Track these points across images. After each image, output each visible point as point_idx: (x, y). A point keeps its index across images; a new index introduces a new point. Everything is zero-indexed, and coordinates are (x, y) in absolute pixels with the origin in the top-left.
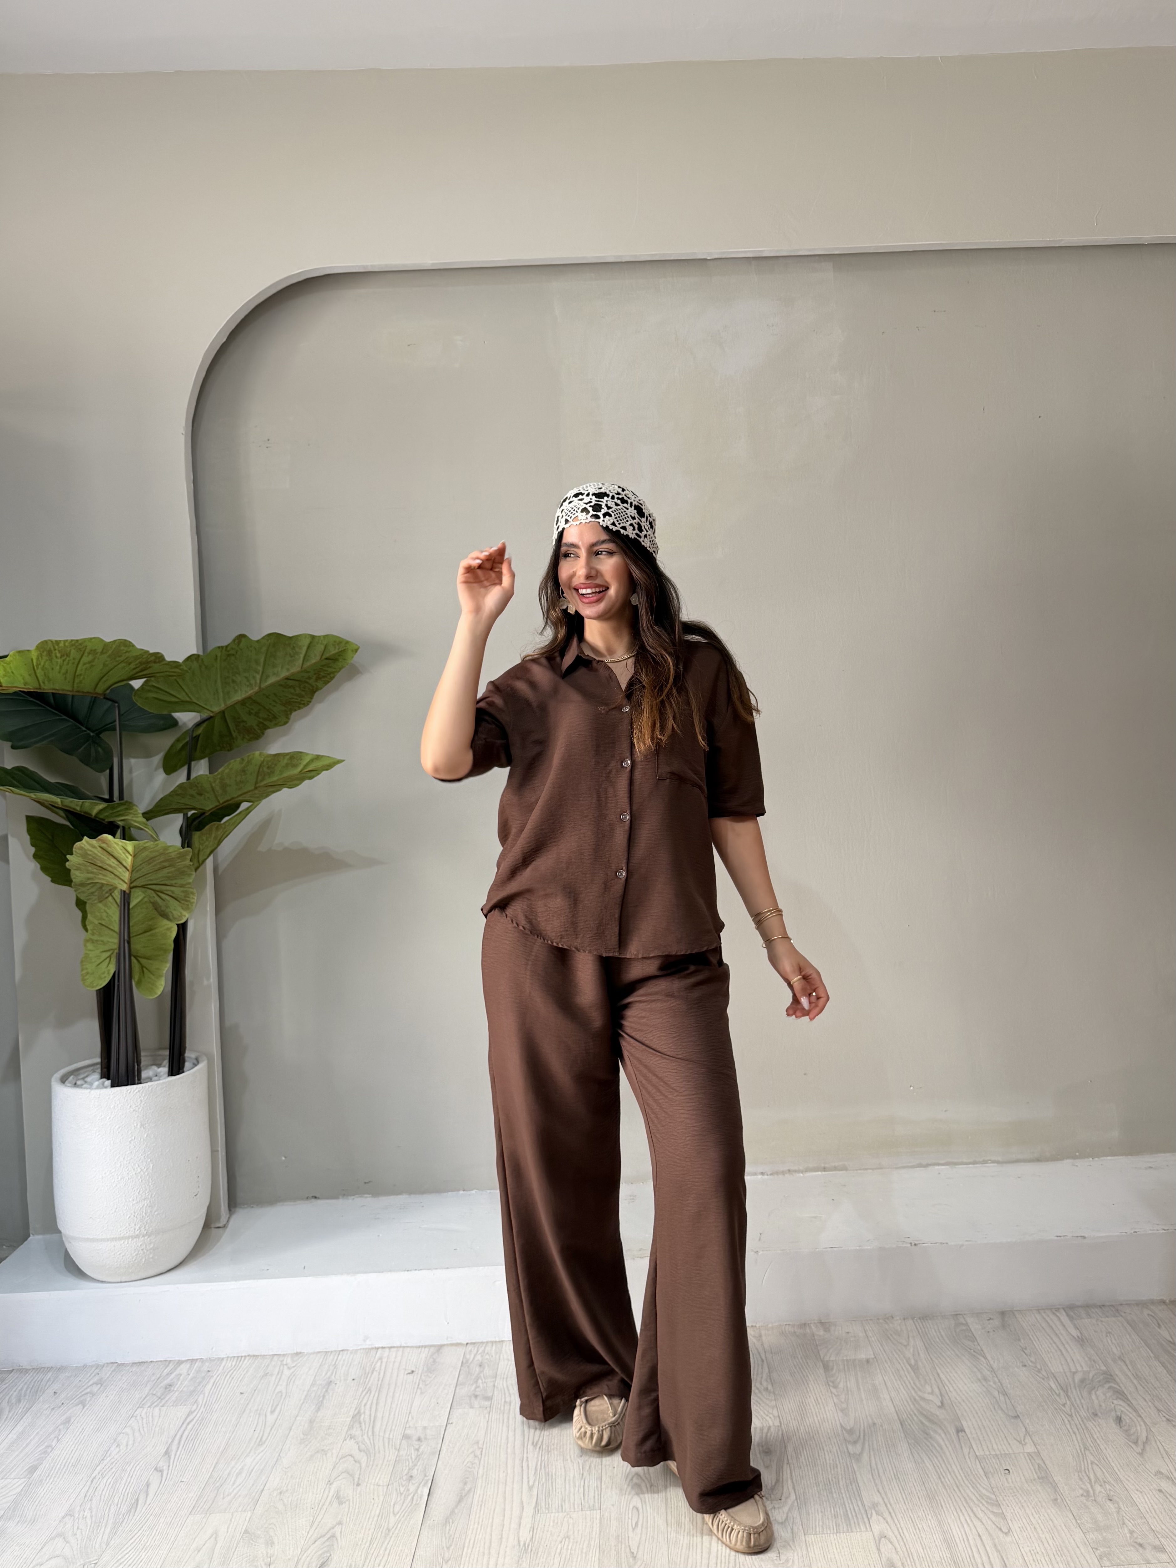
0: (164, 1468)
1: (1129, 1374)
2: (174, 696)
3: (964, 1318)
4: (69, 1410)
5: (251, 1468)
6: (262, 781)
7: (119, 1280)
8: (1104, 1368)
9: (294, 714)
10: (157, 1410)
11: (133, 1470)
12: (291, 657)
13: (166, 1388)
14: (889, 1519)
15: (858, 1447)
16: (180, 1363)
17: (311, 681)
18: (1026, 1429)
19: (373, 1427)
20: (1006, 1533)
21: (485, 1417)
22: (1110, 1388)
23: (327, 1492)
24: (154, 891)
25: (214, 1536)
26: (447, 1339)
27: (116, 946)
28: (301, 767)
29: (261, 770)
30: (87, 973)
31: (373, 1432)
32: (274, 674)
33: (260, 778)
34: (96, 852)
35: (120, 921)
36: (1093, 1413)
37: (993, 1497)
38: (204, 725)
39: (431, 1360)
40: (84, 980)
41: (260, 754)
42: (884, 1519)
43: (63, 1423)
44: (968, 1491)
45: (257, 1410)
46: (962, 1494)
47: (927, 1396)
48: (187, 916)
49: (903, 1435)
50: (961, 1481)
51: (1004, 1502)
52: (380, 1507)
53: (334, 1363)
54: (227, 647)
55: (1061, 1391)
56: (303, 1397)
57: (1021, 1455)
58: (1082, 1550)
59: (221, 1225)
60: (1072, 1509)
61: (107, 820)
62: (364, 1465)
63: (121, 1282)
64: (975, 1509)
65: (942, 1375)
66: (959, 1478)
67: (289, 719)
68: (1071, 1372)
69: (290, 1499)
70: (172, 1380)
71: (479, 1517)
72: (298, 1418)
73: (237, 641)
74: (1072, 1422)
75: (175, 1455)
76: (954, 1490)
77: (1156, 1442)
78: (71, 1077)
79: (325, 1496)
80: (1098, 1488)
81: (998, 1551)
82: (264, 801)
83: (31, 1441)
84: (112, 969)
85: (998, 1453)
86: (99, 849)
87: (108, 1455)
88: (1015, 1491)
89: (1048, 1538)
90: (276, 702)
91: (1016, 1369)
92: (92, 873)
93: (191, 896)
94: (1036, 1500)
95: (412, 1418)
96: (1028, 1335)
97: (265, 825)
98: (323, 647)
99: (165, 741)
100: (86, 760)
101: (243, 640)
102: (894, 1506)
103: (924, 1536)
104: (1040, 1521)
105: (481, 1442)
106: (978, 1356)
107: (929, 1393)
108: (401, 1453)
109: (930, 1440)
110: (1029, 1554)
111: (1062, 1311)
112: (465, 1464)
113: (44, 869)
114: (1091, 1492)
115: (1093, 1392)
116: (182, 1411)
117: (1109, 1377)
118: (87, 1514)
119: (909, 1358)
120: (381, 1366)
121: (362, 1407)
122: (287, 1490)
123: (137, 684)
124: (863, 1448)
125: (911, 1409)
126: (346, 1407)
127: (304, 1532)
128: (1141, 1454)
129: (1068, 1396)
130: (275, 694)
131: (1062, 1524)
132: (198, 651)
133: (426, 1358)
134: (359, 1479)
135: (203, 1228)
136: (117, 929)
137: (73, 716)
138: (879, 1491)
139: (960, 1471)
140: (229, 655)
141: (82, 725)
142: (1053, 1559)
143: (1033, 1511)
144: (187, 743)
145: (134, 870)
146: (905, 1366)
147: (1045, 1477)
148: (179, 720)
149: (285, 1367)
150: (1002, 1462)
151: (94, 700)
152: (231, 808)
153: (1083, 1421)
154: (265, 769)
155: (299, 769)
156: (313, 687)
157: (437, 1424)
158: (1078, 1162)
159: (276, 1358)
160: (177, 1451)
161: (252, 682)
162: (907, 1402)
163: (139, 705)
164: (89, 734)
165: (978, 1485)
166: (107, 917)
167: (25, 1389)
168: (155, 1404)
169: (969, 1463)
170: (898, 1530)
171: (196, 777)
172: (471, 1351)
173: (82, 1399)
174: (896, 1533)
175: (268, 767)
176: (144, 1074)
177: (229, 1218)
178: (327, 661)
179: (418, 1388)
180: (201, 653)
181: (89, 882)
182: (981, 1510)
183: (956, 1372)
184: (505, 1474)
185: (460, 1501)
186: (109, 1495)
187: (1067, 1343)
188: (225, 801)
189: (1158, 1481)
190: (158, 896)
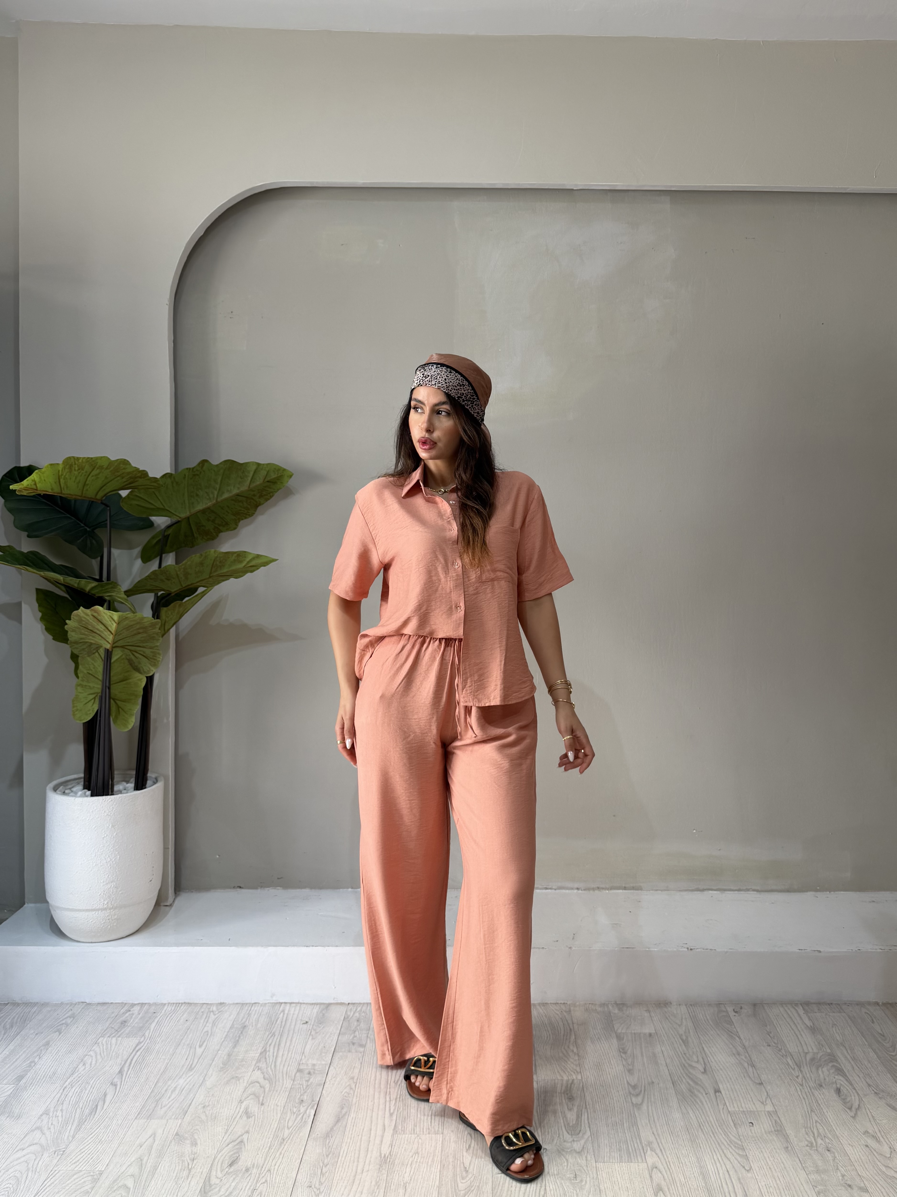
0: (119, 1083)
1: (848, 1057)
2: (152, 504)
3: (725, 1007)
4: (48, 1036)
5: (183, 1087)
6: (215, 571)
7: (90, 941)
8: (829, 1051)
9: (241, 522)
10: (114, 1039)
11: (94, 1083)
12: (241, 478)
13: (122, 1023)
14: (660, 1154)
15: (640, 1099)
16: (133, 1005)
17: (256, 499)
18: (767, 1093)
19: (275, 1062)
20: (748, 1171)
21: (359, 1059)
22: (833, 1066)
23: (238, 1108)
24: (130, 650)
25: (153, 1136)
26: (334, 999)
27: (99, 691)
28: (245, 563)
29: (215, 563)
30: (77, 710)
31: (275, 1066)
32: (228, 491)
33: (213, 569)
34: (88, 619)
35: (104, 672)
36: (819, 1085)
37: (740, 1143)
38: (173, 527)
39: (321, 1014)
40: (74, 715)
41: (215, 552)
42: (657, 1154)
43: (44, 1045)
44: (720, 1137)
45: (188, 1045)
46: (716, 1139)
47: (694, 1064)
48: (154, 671)
49: (674, 1092)
50: (716, 1130)
51: (748, 1148)
52: (277, 1122)
53: (248, 1012)
54: (193, 468)
55: (795, 1067)
56: (224, 1036)
57: (763, 1113)
58: (805, 1186)
59: (168, 904)
60: (799, 1156)
61: (97, 595)
62: (267, 1090)
63: (92, 943)
64: (725, 1151)
65: (705, 1049)
66: (715, 1126)
67: (237, 525)
68: (804, 1052)
69: (211, 1112)
70: (127, 1017)
71: (352, 1134)
72: (219, 1052)
73: (201, 465)
74: (803, 1090)
75: (127, 1074)
76: (710, 1136)
77: (866, 1109)
78: (61, 788)
79: (237, 1111)
80: (820, 1141)
81: (741, 1183)
82: (216, 587)
83: (19, 1057)
84: (96, 707)
85: (745, 1110)
86: (91, 617)
87: (76, 1071)
88: (756, 1139)
89: (780, 1177)
90: (228, 513)
91: (762, 1047)
92: (84, 634)
93: (158, 656)
94: (772, 1147)
95: (305, 1057)
96: (773, 1023)
97: (215, 606)
98: (266, 473)
99: (143, 538)
100: (83, 549)
101: (206, 464)
102: (664, 1144)
103: (686, 1169)
104: (774, 1163)
105: (356, 1078)
106: (734, 1036)
107: (695, 1062)
108: (295, 1083)
109: (694, 1097)
110: (765, 1187)
111: (800, 1006)
112: (343, 1093)
113: (47, 629)
114: (815, 1144)
115: (820, 1069)
116: (133, 1041)
117: (832, 1058)
118: (59, 1113)
119: (682, 1035)
120: (283, 1016)
121: (268, 1046)
122: (208, 1105)
123: (124, 493)
124: (643, 1100)
125: (681, 1073)
126: (256, 1046)
127: (220, 1137)
128: (854, 1117)
129: (801, 1071)
130: (228, 507)
131: (791, 1167)
132: (171, 470)
133: (317, 1012)
134: (263, 1100)
135: (155, 906)
136: (101, 677)
137: (75, 515)
138: (653, 1133)
139: (716, 1122)
140: (194, 475)
141: (82, 523)
142: (782, 1192)
143: (769, 1155)
144: (159, 540)
145: (117, 634)
146: (679, 1041)
147: (779, 1131)
148: (155, 523)
149: (212, 1013)
150: (748, 1116)
151: (92, 503)
152: (191, 591)
153: (811, 1090)
154: (218, 563)
155: (243, 564)
156: (257, 502)
157: (323, 1063)
158: (819, 894)
159: (205, 1006)
160: (128, 1071)
161: (211, 496)
162: (678, 1067)
163: (125, 509)
164: (86, 529)
165: (729, 1134)
166: (94, 668)
167: (16, 1018)
168: (113, 1035)
169: (723, 1115)
170: (666, 1163)
171: (165, 567)
172: (351, 1009)
173: (59, 1028)
174: (665, 1165)
175: (220, 562)
176: (116, 788)
177: (174, 899)
178: (268, 483)
179: (310, 1035)
180: (173, 473)
181: (82, 641)
182: (730, 1152)
183: (717, 1048)
184: (372, 1103)
185: (338, 1121)
186: (76, 1100)
187: (802, 1030)
188: (186, 585)
189: (866, 1138)
190: (133, 655)
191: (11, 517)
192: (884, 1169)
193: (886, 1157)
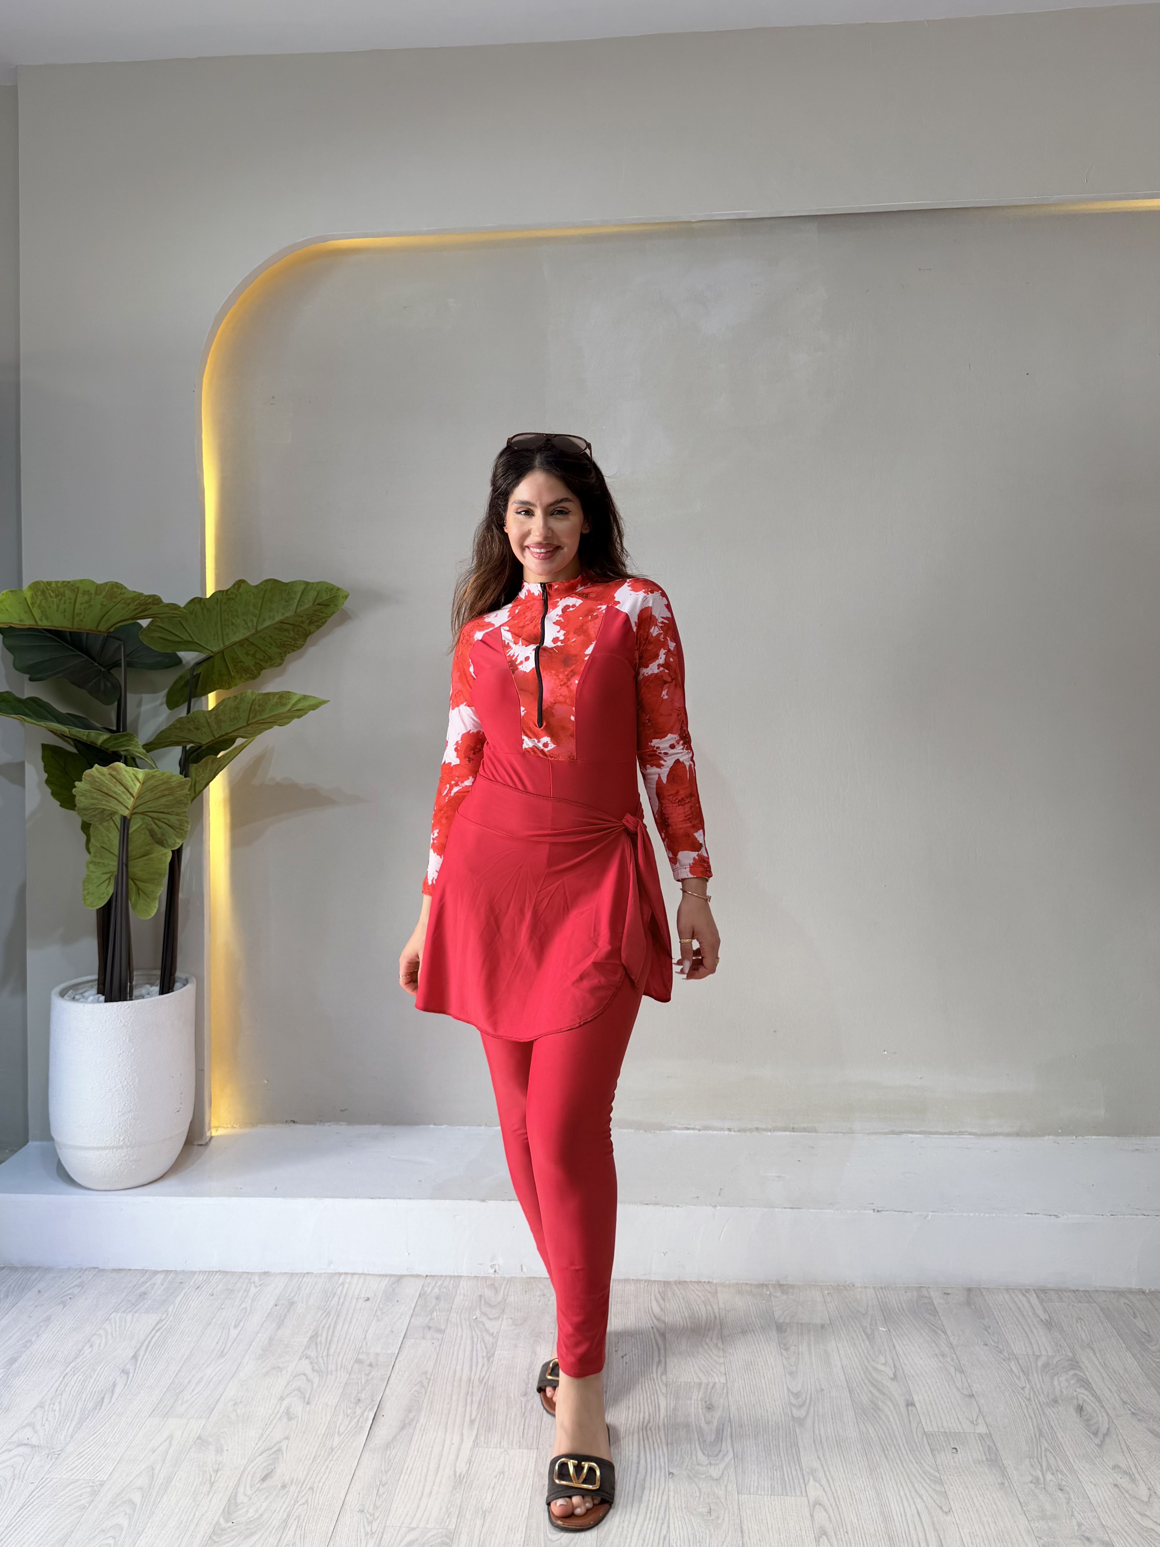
0: (131, 1371)
1: (1096, 1363)
2: (179, 637)
4: (50, 1308)
5: (211, 1377)
6: (254, 718)
7: (103, 1189)
8: (1070, 1354)
9: (287, 656)
10: (130, 1315)
11: (102, 1370)
12: (287, 602)
13: (141, 1295)
14: (826, 1486)
15: (804, 1411)
16: (155, 1273)
17: (305, 626)
18: (977, 1409)
19: (328, 1350)
20: (946, 1513)
21: (435, 1348)
22: (1074, 1375)
23: (278, 1407)
24: (153, 818)
25: (169, 1439)
26: (408, 1270)
27: (115, 869)
28: (290, 706)
29: (253, 707)
30: (89, 893)
31: (328, 1355)
32: (270, 617)
33: (252, 715)
34: (105, 778)
35: (120, 845)
36: (1053, 1400)
37: (937, 1475)
38: (205, 664)
39: (390, 1289)
40: (86, 899)
41: (254, 692)
42: (821, 1486)
43: (44, 1321)
44: (911, 1467)
45: (221, 1323)
46: (905, 1469)
47: (880, 1367)
48: (179, 843)
49: (850, 1404)
50: (908, 1456)
51: (948, 1482)
52: (326, 1426)
53: (297, 1285)
54: (227, 591)
55: (1021, 1374)
56: (266, 1314)
57: (972, 1435)
59: (202, 1143)
60: (1019, 1496)
61: (114, 749)
62: (315, 1385)
63: (106, 1190)
64: (916, 1485)
65: (897, 1347)
66: (904, 1453)
67: (283, 661)
68: (1034, 1355)
69: (243, 1411)
70: (147, 1288)
71: (419, 1446)
72: (259, 1335)
73: (236, 586)
74: (1030, 1407)
75: (142, 1360)
76: (897, 1464)
77: (1117, 1435)
78: (70, 992)
79: (276, 1411)
80: (1049, 1476)
81: (936, 1530)
82: (257, 738)
83: (13, 1334)
84: (110, 890)
85: (947, 1431)
86: (108, 776)
87: (81, 1353)
88: (961, 1471)
89: (990, 1522)
90: (272, 645)
92: (97, 799)
93: (186, 824)
94: (982, 1482)
95: (367, 1344)
96: (993, 1314)
97: (259, 760)
98: (316, 593)
99: (168, 678)
100: (95, 693)
101: (243, 585)
102: (833, 1474)
105: (430, 1373)
106: (938, 1331)
107: (882, 1364)
108: (352, 1376)
109: (878, 1411)
110: (968, 1533)
111: (1033, 1294)
112: (412, 1392)
113: (54, 794)
114: (1042, 1480)
115: (1056, 1378)
116: (153, 1319)
117: (1074, 1364)
118: (57, 1407)
119: (866, 1327)
120: (342, 1292)
121: (321, 1328)
122: (241, 1403)
123: (144, 623)
124: (808, 1413)
125: (861, 1378)
126: (305, 1328)
127: (252, 1443)
128: (1100, 1446)
129: (1028, 1380)
130: (271, 637)
131: (1006, 1509)
133: (385, 1286)
134: (309, 1398)
135: (185, 1144)
136: (116, 852)
137: (87, 653)
138: (819, 1458)
139: (908, 1446)
140: (229, 599)
141: (95, 662)
143: (977, 1493)
144: (190, 679)
145: (139, 797)
146: (861, 1335)
147: (994, 1460)
148: (182, 659)
149: (252, 1285)
150: (950, 1439)
151: (106, 637)
152: (226, 743)
153: (1041, 1406)
154: (257, 707)
155: (289, 708)
156: (306, 630)
157: (389, 1352)
158: (1059, 1139)
159: (244, 1276)
160: (144, 1356)
161: (250, 624)
162: (859, 1371)
163: (146, 642)
164: (100, 669)
165: (922, 1462)
166: (108, 840)
168: (129, 1310)
169: (917, 1438)
170: (834, 1499)
171: (194, 713)
172: (429, 1283)
173: (63, 1299)
174: (832, 1501)
175: (259, 705)
176: (136, 992)
178: (320, 606)
179: (374, 1315)
181: (93, 807)
183: (913, 1345)
184: (449, 1405)
185: (403, 1428)
186: (77, 1392)
187: (1034, 1325)
188: (220, 735)
189: (1115, 1475)
190: (156, 824)
191: (10, 657)
192: (1138, 1517)
193: (1142, 1501)
